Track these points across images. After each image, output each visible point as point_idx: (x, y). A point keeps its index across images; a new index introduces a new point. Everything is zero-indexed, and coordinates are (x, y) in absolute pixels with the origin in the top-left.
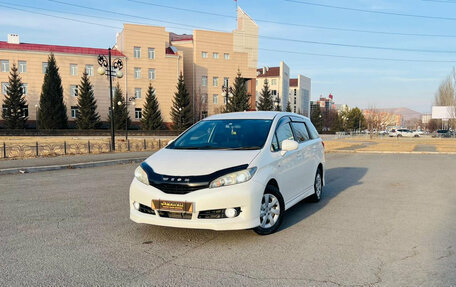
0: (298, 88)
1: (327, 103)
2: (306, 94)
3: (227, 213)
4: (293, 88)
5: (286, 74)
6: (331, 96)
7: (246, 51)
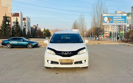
0: (26, 21)
1: (36, 27)
2: (29, 23)
3: (83, 62)
4: (24, 21)
5: (22, 16)
6: (37, 25)
7: (7, 6)
